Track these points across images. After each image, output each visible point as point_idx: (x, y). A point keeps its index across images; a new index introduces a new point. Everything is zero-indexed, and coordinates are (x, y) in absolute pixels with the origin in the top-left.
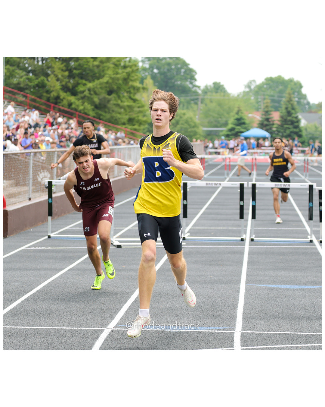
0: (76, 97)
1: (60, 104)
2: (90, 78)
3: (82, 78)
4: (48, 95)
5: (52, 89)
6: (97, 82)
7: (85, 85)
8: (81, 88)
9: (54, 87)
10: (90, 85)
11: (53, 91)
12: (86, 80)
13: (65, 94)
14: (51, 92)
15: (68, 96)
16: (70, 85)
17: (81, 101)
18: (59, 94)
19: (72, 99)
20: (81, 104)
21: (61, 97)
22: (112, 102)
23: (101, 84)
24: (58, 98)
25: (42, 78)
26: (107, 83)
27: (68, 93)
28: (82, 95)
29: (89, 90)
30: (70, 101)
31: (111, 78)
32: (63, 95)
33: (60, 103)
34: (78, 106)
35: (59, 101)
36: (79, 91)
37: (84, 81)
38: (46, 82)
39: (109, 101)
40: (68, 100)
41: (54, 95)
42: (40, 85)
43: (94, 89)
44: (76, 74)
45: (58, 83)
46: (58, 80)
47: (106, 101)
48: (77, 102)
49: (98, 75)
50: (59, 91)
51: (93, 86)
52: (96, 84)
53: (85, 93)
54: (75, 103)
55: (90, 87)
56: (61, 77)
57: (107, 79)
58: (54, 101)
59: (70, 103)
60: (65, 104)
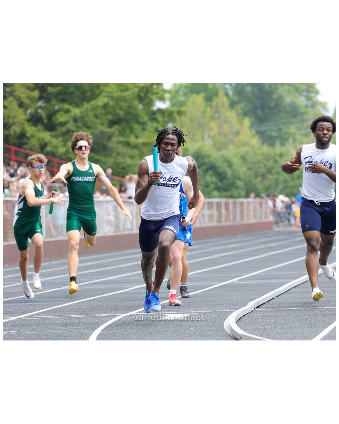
0: (54, 133)
1: (25, 146)
2: (77, 100)
3: (63, 101)
6: (87, 106)
7: (67, 111)
9: (15, 117)
10: (76, 111)
11: (13, 124)
12: (70, 104)
13: (34, 128)
14: (10, 126)
15: (39, 131)
16: (43, 114)
17: (60, 139)
18: (23, 129)
19: (46, 136)
20: (61, 144)
21: (28, 135)
22: (114, 139)
23: (94, 109)
24: (22, 135)
26: (106, 106)
27: (40, 127)
28: (64, 129)
29: (75, 120)
30: (44, 139)
31: (112, 98)
32: (30, 130)
33: (26, 143)
34: (56, 147)
35: (25, 140)
36: (57, 122)
37: (66, 106)
39: (110, 137)
40: (39, 139)
41: (15, 132)
43: (83, 117)
44: (52, 93)
45: (21, 110)
46: (21, 105)
47: (106, 138)
48: (54, 141)
49: (88, 94)
50: (23, 124)
51: (81, 113)
52: (87, 110)
53: (68, 126)
54: (51, 142)
55: (76, 115)
56: (27, 101)
57: (106, 100)
58: (16, 141)
59: (43, 144)
60: (34, 146)
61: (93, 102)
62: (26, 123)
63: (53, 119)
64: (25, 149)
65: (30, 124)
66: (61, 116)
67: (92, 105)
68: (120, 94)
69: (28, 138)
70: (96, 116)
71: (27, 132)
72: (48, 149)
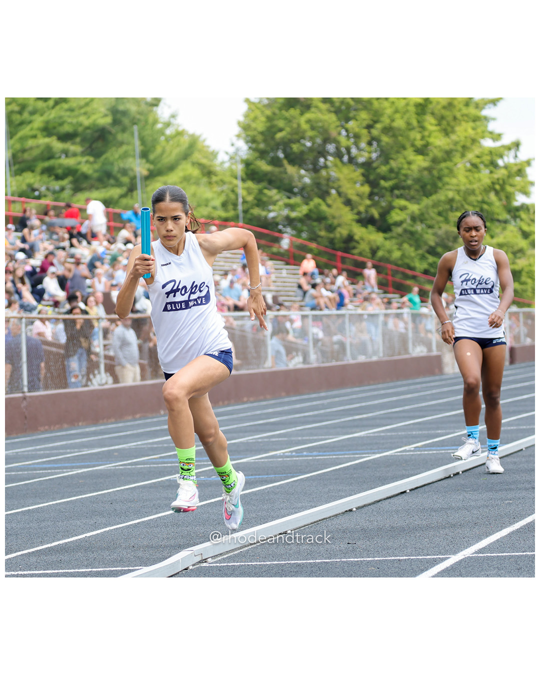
0: (387, 235)
1: (354, 252)
2: (415, 195)
3: (400, 196)
4: (332, 236)
5: (336, 222)
6: (426, 201)
7: (403, 209)
8: (395, 216)
9: (340, 217)
10: (414, 208)
11: (339, 225)
12: (407, 199)
13: (363, 230)
14: (335, 228)
15: (370, 233)
16: (375, 213)
17: (394, 241)
18: (351, 231)
19: (377, 238)
20: (395, 247)
21: (356, 237)
23: (435, 204)
24: (350, 239)
25: (317, 200)
26: (450, 201)
27: (371, 228)
28: (400, 230)
29: (414, 219)
30: (375, 241)
31: (458, 192)
32: (359, 232)
33: (354, 248)
34: (390, 252)
35: (353, 244)
36: (391, 222)
37: (402, 202)
38: (324, 207)
40: (369, 242)
41: (340, 233)
42: (314, 216)
43: (422, 214)
44: (385, 188)
45: (347, 209)
46: (348, 202)
47: (451, 239)
48: (388, 244)
49: (429, 187)
50: (350, 225)
51: (419, 210)
52: (427, 207)
53: (404, 225)
54: (383, 246)
55: (413, 212)
56: (354, 198)
57: (451, 194)
58: (342, 245)
59: (374, 247)
60: (364, 250)
61: (434, 197)
62: (354, 224)
63: (388, 217)
64: (353, 254)
65: (360, 224)
66: (397, 213)
67: (433, 200)
68: (469, 186)
69: (358, 242)
70: (440, 214)
71: (354, 234)
72: (380, 254)
